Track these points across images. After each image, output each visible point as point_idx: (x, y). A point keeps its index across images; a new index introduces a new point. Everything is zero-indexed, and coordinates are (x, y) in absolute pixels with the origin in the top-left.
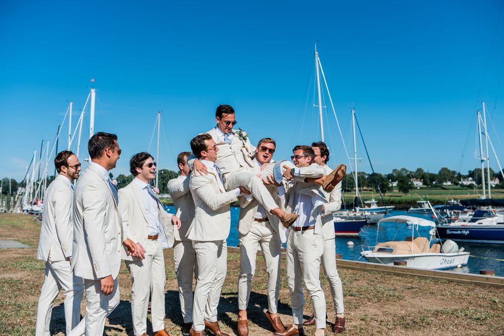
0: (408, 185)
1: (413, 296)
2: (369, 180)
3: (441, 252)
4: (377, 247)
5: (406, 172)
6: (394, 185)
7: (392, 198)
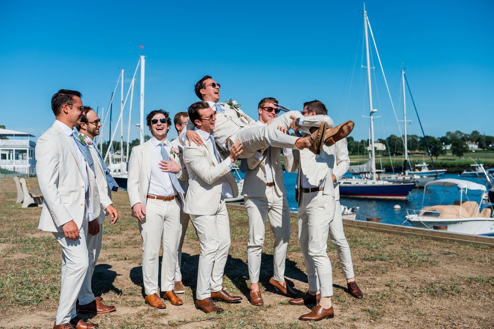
0: (462, 148)
1: (448, 262)
2: (421, 143)
3: (491, 217)
4: (423, 211)
5: (460, 135)
6: (447, 148)
7: (444, 162)
